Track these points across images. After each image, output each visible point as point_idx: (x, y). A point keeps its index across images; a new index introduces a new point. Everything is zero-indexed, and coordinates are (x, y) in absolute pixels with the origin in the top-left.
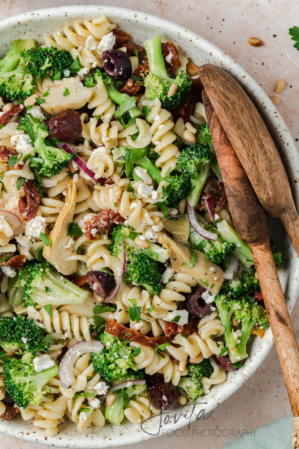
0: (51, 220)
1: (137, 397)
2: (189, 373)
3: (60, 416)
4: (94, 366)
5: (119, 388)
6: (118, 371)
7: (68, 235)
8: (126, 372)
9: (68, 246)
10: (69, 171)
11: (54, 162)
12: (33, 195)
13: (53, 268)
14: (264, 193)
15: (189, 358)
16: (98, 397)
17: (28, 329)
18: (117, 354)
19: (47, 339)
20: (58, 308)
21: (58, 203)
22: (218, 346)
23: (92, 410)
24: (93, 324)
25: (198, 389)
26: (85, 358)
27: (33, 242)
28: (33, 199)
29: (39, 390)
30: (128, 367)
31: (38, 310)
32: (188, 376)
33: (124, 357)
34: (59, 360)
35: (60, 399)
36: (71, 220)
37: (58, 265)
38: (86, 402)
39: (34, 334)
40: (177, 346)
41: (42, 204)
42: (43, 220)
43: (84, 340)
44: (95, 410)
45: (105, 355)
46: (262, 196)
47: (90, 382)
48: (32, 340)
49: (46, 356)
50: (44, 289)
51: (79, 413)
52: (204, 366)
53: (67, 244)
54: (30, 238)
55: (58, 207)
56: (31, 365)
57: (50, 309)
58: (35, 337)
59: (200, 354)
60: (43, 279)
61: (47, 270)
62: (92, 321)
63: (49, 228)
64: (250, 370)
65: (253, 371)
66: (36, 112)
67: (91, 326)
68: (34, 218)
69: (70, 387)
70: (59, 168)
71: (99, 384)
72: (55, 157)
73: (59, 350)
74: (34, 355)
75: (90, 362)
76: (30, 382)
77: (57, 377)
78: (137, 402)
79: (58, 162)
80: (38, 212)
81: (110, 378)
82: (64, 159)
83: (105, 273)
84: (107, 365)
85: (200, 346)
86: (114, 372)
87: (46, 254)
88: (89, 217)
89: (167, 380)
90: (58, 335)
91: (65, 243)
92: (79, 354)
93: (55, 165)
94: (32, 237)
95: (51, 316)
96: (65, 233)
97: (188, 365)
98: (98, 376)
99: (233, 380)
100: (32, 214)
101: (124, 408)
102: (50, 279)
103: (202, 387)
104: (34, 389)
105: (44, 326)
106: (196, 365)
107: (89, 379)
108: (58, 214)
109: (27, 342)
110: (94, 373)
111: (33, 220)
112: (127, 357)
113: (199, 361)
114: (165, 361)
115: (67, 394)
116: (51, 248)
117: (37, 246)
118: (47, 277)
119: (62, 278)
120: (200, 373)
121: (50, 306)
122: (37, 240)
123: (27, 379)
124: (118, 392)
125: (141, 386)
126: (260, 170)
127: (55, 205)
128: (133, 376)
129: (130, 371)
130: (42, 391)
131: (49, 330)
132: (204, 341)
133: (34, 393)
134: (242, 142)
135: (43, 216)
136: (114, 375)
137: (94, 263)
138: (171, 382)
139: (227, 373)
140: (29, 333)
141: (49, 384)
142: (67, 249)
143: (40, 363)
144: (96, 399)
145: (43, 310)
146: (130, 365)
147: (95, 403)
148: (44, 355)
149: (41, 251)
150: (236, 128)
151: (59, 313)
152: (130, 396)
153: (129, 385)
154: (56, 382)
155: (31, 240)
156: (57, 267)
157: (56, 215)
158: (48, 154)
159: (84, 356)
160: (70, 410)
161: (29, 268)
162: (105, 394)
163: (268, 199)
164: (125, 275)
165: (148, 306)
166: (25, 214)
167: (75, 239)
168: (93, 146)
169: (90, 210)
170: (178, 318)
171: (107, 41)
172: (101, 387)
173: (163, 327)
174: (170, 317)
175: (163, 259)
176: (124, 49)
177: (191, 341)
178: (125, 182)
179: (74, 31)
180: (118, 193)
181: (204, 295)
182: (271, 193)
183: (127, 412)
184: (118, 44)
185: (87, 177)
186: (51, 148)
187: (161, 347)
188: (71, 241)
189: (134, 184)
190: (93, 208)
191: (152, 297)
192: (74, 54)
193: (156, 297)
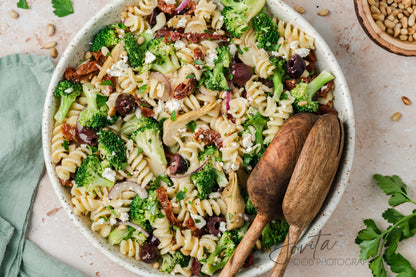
0: (186, 109)
2: (174, 254)
4: (131, 203)
5: (132, 226)
6: (142, 217)
7: (186, 125)
8: (145, 221)
9: (180, 131)
10: (219, 95)
11: (217, 83)
12: (190, 88)
13: (162, 134)
14: (288, 203)
15: (182, 247)
18: (150, 208)
19: (124, 164)
20: (144, 156)
21: (197, 105)
22: (203, 256)
25: (170, 267)
26: (132, 194)
27: (165, 111)
28: (188, 90)
31: (134, 146)
32: (172, 256)
34: (118, 181)
35: (99, 201)
36: (195, 119)
38: (109, 216)
39: (120, 156)
40: (183, 235)
41: (189, 97)
42: (183, 106)
43: (140, 185)
44: (109, 224)
45: (143, 203)
46: (285, 203)
47: (122, 208)
48: (117, 157)
49: (114, 173)
50: (149, 139)
51: (101, 217)
52: (185, 259)
53: (181, 129)
55: (195, 107)
56: (103, 169)
57: (140, 152)
59: (190, 251)
60: (152, 134)
61: (159, 131)
62: (154, 179)
63: (180, 113)
66: (232, 48)
67: (151, 181)
69: (110, 200)
70: (216, 88)
71: (126, 214)
72: (220, 81)
73: (123, 177)
75: (132, 198)
76: (93, 177)
77: (108, 189)
78: (133, 243)
79: (219, 85)
80: (183, 99)
81: (133, 216)
82: (223, 86)
83: (185, 162)
84: (139, 208)
85: (194, 247)
86: (139, 215)
87: (167, 124)
88: (205, 127)
89: (159, 247)
90: (130, 170)
91: (181, 127)
92: (131, 188)
94: (167, 108)
95: (137, 157)
96: (187, 123)
97: (178, 250)
98: (128, 209)
100: (180, 97)
101: (124, 239)
103: (173, 268)
104: (92, 182)
105: (129, 157)
106: (182, 254)
107: (123, 206)
108: (192, 110)
110: (128, 206)
111: (177, 100)
113: (186, 254)
115: (105, 201)
116: (172, 123)
117: (165, 114)
120: (180, 260)
121: (142, 151)
122: (168, 112)
123: (94, 174)
124: (130, 227)
125: (144, 236)
126: (297, 190)
127: (195, 104)
129: (147, 223)
131: (129, 162)
132: (199, 247)
133: (90, 184)
137: (185, 152)
138: (160, 250)
140: (119, 152)
143: (108, 173)
144: (115, 220)
145: (137, 150)
147: (113, 221)
149: (164, 120)
151: (143, 159)
154: (105, 190)
155: (165, 109)
156: (164, 135)
157: (190, 110)
158: (218, 76)
159: (132, 192)
162: (123, 221)
163: (287, 208)
164: (195, 173)
165: (191, 200)
166: (176, 93)
167: (188, 131)
168: (244, 95)
169: (209, 124)
170: (198, 221)
171: (303, 52)
172: (124, 217)
173: (186, 219)
174: (195, 217)
175: (221, 185)
176: (307, 63)
177: (192, 240)
178: (241, 128)
179: (292, 29)
180: (232, 130)
181: (222, 224)
182: (291, 207)
183: (123, 243)
184: (307, 58)
185: (224, 107)
186: (222, 75)
187: (175, 228)
188: (184, 130)
189: (244, 134)
190: (211, 125)
191: (196, 198)
192: (281, 41)
193: (198, 200)
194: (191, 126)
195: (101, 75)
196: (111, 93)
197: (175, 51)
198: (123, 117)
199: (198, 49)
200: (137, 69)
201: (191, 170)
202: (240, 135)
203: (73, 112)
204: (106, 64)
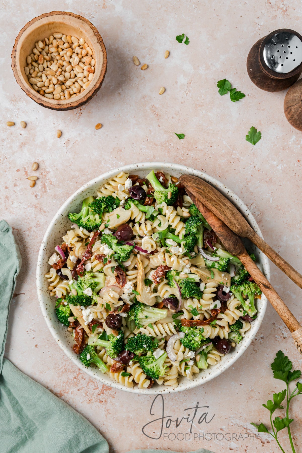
0: (134, 281)
1: (210, 351)
2: (231, 330)
3: (176, 376)
4: (184, 345)
5: (200, 351)
6: (197, 343)
7: (146, 286)
8: (201, 342)
9: (148, 291)
10: (134, 254)
11: (125, 253)
12: (121, 273)
13: (144, 305)
14: (236, 228)
15: (228, 323)
16: (191, 359)
17: (144, 340)
18: (193, 335)
19: (156, 341)
20: (155, 323)
21: (135, 272)
22: (241, 311)
23: (191, 367)
24: (175, 325)
25: (239, 336)
26: (178, 343)
27: (130, 296)
28: (122, 275)
29: (161, 368)
30: (201, 340)
31: (145, 328)
32: (231, 332)
33: (197, 335)
34: (165, 348)
35: (173, 368)
36: (144, 277)
37: (147, 303)
38: (186, 364)
39: (149, 341)
40: (221, 319)
41: (127, 275)
42: (131, 283)
43: (174, 334)
44: (192, 366)
45: (187, 338)
46: (235, 230)
47: (185, 354)
48: (149, 344)
50: (145, 317)
51: (185, 371)
52: (237, 324)
53: (147, 290)
54: (127, 294)
55: (136, 274)
56: (153, 356)
57: (151, 325)
58: (150, 342)
59: (234, 319)
60: (142, 312)
61: (142, 307)
62: (174, 324)
63: (135, 285)
64: (261, 317)
65: (263, 317)
66: (107, 232)
67: (175, 326)
68: (126, 284)
69: (176, 360)
70: (129, 255)
71: (190, 353)
72: (125, 250)
73: (163, 344)
74: (153, 352)
75: (181, 343)
76: (155, 366)
77: (168, 358)
78: (211, 354)
79: (127, 252)
80: (127, 280)
81: (194, 348)
82: (130, 249)
83: (172, 298)
84: (190, 342)
85: (232, 315)
86: (195, 344)
87: (139, 299)
88: (153, 273)
89: (222, 337)
90: (160, 337)
91: (146, 290)
92: (174, 342)
93: (126, 254)
94: (129, 294)
95: (153, 329)
96: (144, 285)
97: (229, 326)
98: (187, 350)
99: (255, 325)
100: (124, 282)
101: (206, 359)
102: (145, 311)
103: (240, 334)
104: (159, 368)
105: (152, 335)
106: (233, 325)
107: (184, 353)
108: (137, 277)
109: (147, 346)
110: (185, 349)
111: (126, 285)
112: (199, 335)
113: (234, 322)
114: (218, 329)
115: (176, 364)
116: (140, 296)
117: (132, 296)
118: (144, 310)
119: (151, 308)
120: (237, 328)
121: (150, 324)
122: (132, 294)
123: (154, 364)
124: (200, 353)
125: (211, 345)
126: (229, 217)
127: (134, 273)
128: (204, 342)
129: (202, 341)
130: (163, 367)
131: (155, 336)
132: (233, 312)
133: (160, 370)
134: (215, 207)
135: (130, 281)
136: (195, 346)
137: (164, 294)
138: (224, 338)
139: (250, 323)
140: (146, 342)
141: (165, 363)
142: (148, 292)
143: (157, 354)
144: (191, 361)
145: (148, 328)
146: (201, 338)
147: (191, 363)
148: (157, 349)
149: (135, 299)
150: (209, 201)
151: (156, 325)
152: (206, 352)
153: (204, 347)
154: (168, 360)
155: (129, 295)
156: (147, 304)
157: (136, 278)
158: (121, 250)
159: (177, 342)
160: (179, 370)
161: (133, 309)
162: (194, 357)
163: (239, 230)
164: (182, 295)
165: (199, 306)
166: (121, 284)
167: (150, 286)
168: (141, 237)
169: (152, 269)
170: (216, 306)
171: (128, 183)
172: (191, 354)
173: (210, 313)
174: (212, 307)
175: (197, 280)
176: (138, 184)
177: (226, 315)
178: (163, 249)
179: (110, 184)
180: (163, 256)
181: (224, 289)
182: (239, 227)
183: (209, 361)
184: (134, 182)
185: (144, 254)
186: (121, 247)
187: (213, 323)
188: (148, 288)
189: (169, 249)
190: (153, 267)
191: (199, 300)
192: (114, 196)
193: (201, 300)
194: (147, 282)
195: (87, 330)
196: (102, 328)
197: (91, 272)
198: (122, 326)
199: (96, 257)
200: (93, 303)
201: (178, 296)
202: (168, 252)
203: (104, 358)
204: (81, 322)
